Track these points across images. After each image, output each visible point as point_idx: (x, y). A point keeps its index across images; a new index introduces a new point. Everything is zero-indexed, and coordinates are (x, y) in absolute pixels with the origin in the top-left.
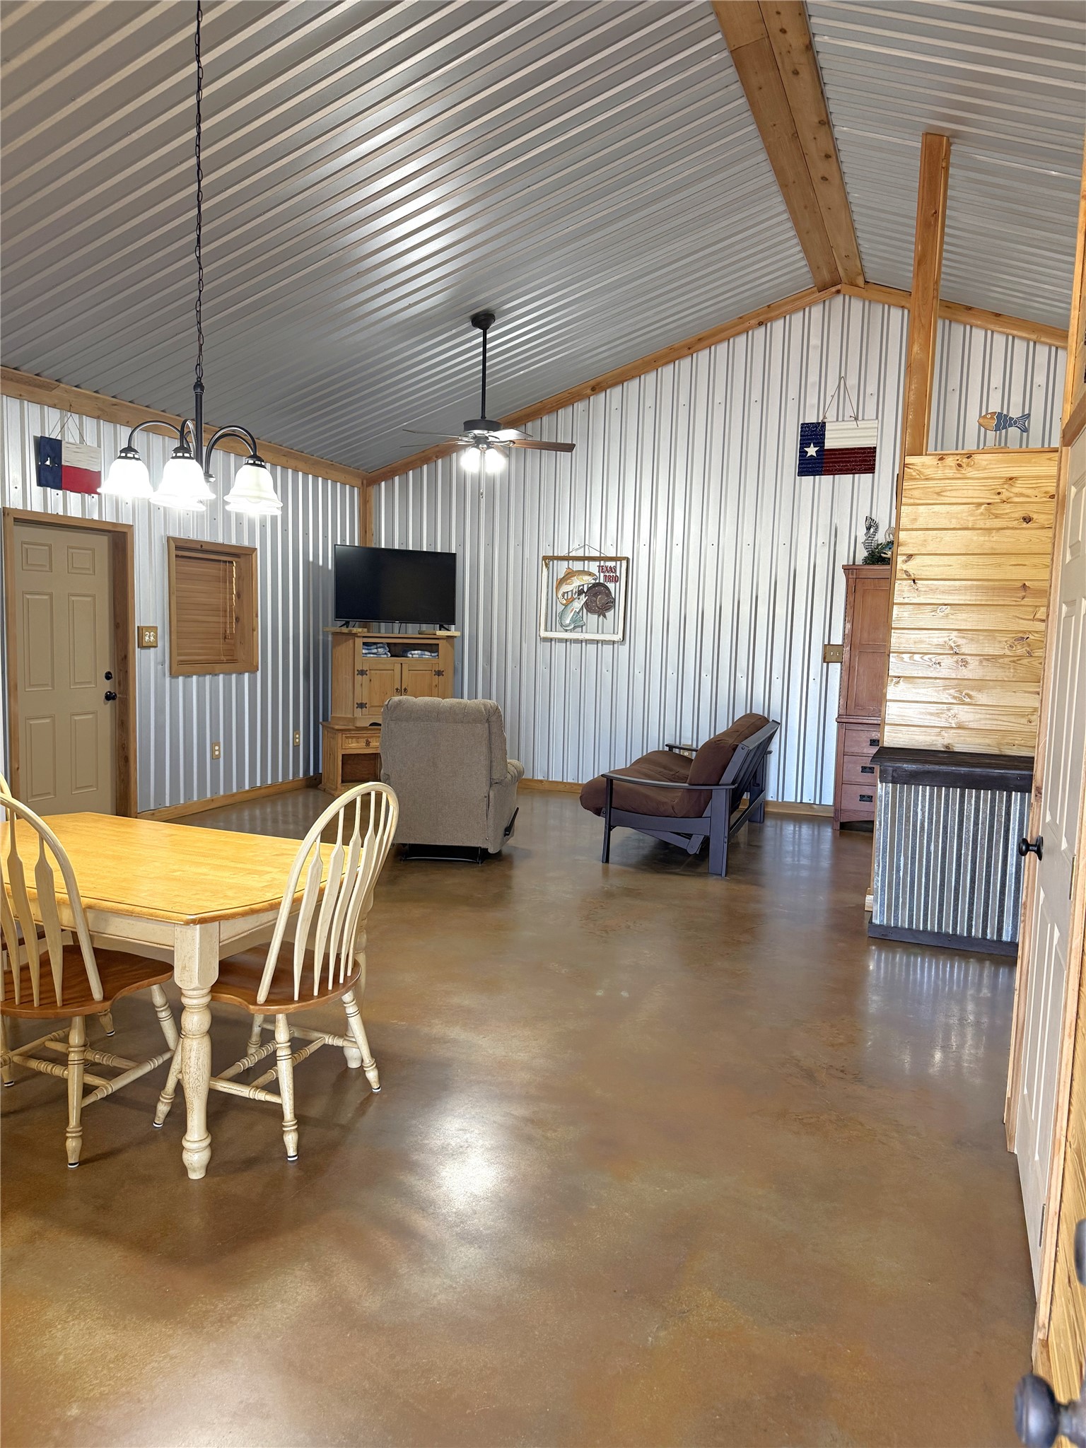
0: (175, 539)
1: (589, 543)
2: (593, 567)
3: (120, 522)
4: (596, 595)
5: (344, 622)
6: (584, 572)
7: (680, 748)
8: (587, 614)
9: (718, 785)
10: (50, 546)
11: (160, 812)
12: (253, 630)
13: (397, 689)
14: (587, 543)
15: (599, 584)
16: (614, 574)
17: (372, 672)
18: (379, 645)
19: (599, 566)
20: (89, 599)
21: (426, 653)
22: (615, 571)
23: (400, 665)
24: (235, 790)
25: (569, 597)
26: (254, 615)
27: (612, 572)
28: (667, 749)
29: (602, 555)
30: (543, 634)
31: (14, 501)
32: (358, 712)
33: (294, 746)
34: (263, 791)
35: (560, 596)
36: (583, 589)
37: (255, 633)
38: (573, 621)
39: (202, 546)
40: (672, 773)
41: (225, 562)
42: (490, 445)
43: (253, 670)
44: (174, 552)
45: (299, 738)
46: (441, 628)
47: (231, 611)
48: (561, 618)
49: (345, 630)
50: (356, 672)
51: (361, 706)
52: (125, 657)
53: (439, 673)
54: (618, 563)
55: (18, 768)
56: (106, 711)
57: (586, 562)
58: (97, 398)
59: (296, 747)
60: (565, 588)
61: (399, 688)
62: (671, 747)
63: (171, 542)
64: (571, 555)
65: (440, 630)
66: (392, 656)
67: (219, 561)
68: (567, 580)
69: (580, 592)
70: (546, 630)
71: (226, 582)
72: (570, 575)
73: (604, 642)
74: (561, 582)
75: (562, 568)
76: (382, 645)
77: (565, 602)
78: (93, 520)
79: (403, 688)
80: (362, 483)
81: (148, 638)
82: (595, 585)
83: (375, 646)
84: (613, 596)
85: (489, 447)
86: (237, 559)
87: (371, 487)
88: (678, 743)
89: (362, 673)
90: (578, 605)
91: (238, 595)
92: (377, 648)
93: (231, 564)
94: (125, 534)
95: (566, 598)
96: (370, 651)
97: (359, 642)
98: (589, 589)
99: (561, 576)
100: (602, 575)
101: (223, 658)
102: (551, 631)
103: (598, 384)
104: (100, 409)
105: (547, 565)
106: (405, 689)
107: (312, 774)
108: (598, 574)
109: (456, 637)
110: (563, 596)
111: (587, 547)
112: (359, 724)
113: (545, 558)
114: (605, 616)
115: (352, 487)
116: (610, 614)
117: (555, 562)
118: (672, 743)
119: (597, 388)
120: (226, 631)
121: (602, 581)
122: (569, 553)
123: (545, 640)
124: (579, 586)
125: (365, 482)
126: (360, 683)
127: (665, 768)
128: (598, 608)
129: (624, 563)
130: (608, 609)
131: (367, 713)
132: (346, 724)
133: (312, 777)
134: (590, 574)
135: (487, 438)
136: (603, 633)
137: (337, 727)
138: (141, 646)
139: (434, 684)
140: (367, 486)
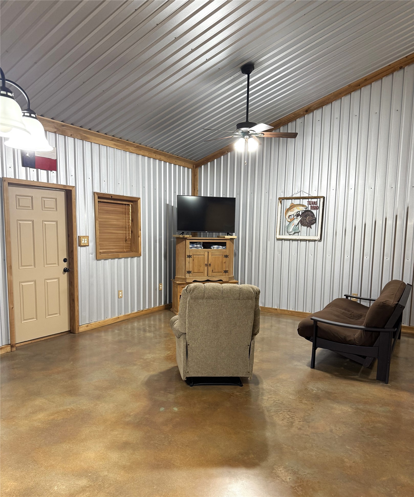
0: (97, 193)
1: (303, 190)
2: (305, 202)
3: (68, 185)
4: (306, 216)
5: (181, 233)
6: (300, 205)
7: (351, 297)
8: (301, 226)
9: (383, 328)
10: (32, 197)
11: (91, 325)
12: (139, 237)
13: (206, 264)
14: (302, 190)
15: (308, 211)
16: (316, 205)
17: (194, 256)
18: (197, 243)
19: (308, 202)
20: (54, 223)
21: (221, 247)
22: (317, 204)
23: (207, 253)
24: (130, 312)
25: (292, 218)
26: (139, 230)
27: (315, 204)
28: (345, 297)
29: (310, 196)
30: (278, 237)
31: (10, 174)
32: (187, 276)
33: (159, 291)
34: (144, 312)
35: (287, 217)
36: (299, 214)
37: (139, 238)
38: (293, 230)
39: (112, 197)
40: (350, 313)
41: (126, 204)
42: (250, 136)
43: (139, 256)
44: (97, 200)
45: (162, 287)
46: (228, 234)
47: (129, 228)
48: (287, 228)
49: (181, 236)
50: (187, 256)
51: (189, 272)
52: (72, 251)
53: (226, 256)
54: (319, 199)
55: (13, 308)
56: (64, 277)
57: (301, 200)
58: (53, 122)
59: (160, 291)
60: (290, 213)
61: (207, 264)
62: (347, 296)
63: (96, 194)
64: (293, 196)
65: (227, 235)
66: (203, 248)
67: (123, 204)
68: (292, 209)
69: (298, 215)
70: (280, 234)
71: (126, 214)
72: (292, 206)
73: (309, 241)
74: (288, 210)
75: (288, 203)
76: (199, 243)
77: (289, 220)
78: (53, 184)
79: (209, 264)
80: (193, 166)
81: (83, 242)
82: (305, 211)
83: (196, 244)
84: (315, 217)
85: (250, 137)
86: (132, 203)
87: (197, 168)
88: (350, 294)
89: (189, 256)
90: (296, 221)
91: (132, 220)
92: (196, 245)
93: (128, 206)
94: (71, 191)
95: (290, 218)
96: (193, 246)
97: (188, 242)
98: (302, 213)
99: (288, 207)
100: (310, 206)
101: (125, 250)
102: (282, 235)
103: (309, 108)
104: (56, 128)
105: (281, 202)
106: (210, 264)
107: (168, 303)
108: (307, 206)
109: (235, 239)
110: (289, 218)
111: (302, 192)
112: (188, 281)
113: (280, 199)
114: (311, 227)
115: (188, 168)
116: (313, 226)
117: (285, 200)
118: (347, 294)
119: (308, 110)
120: (126, 238)
121: (309, 209)
122: (292, 195)
123: (278, 239)
124: (297, 212)
125: (194, 166)
126: (188, 262)
127: (345, 309)
128: (307, 223)
129: (322, 200)
130: (313, 224)
131: (192, 276)
132: (182, 281)
133: (168, 304)
134: (303, 206)
135: (249, 132)
136: (309, 235)
137: (178, 282)
138: (80, 246)
139: (224, 261)
140: (195, 168)
